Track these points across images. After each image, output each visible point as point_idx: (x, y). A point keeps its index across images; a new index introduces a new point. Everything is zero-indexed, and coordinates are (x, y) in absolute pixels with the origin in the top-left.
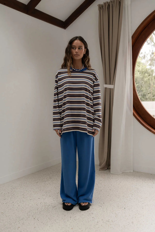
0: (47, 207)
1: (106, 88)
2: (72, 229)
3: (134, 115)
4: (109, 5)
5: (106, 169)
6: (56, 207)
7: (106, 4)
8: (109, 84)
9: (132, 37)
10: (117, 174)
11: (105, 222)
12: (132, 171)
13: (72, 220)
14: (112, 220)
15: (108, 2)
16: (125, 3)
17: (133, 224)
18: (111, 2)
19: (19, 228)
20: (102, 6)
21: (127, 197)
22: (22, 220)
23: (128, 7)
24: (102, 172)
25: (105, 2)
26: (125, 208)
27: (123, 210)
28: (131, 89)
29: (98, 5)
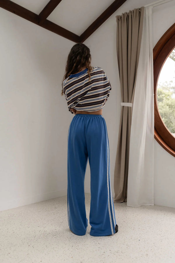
0: (46, 235)
1: (123, 106)
2: (72, 257)
3: (155, 137)
4: (128, 16)
5: (122, 202)
6: (57, 236)
7: (125, 14)
8: (127, 102)
9: (154, 50)
10: (134, 207)
11: (113, 253)
12: (153, 205)
13: (74, 249)
14: (122, 251)
15: (126, 13)
16: (146, 14)
17: (147, 256)
18: (130, 13)
19: (9, 253)
20: (121, 17)
21: (144, 229)
22: (14, 246)
23: (149, 17)
24: (117, 205)
25: (124, 13)
26: (139, 240)
27: (137, 241)
28: (152, 107)
29: (116, 17)
